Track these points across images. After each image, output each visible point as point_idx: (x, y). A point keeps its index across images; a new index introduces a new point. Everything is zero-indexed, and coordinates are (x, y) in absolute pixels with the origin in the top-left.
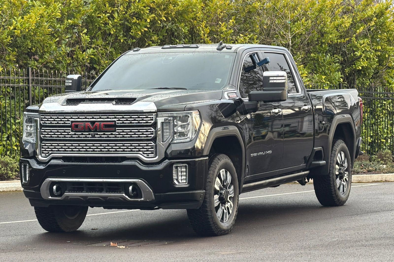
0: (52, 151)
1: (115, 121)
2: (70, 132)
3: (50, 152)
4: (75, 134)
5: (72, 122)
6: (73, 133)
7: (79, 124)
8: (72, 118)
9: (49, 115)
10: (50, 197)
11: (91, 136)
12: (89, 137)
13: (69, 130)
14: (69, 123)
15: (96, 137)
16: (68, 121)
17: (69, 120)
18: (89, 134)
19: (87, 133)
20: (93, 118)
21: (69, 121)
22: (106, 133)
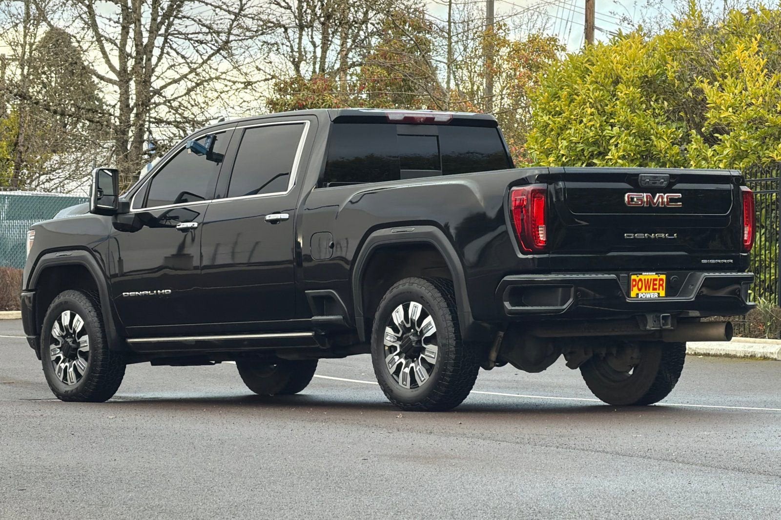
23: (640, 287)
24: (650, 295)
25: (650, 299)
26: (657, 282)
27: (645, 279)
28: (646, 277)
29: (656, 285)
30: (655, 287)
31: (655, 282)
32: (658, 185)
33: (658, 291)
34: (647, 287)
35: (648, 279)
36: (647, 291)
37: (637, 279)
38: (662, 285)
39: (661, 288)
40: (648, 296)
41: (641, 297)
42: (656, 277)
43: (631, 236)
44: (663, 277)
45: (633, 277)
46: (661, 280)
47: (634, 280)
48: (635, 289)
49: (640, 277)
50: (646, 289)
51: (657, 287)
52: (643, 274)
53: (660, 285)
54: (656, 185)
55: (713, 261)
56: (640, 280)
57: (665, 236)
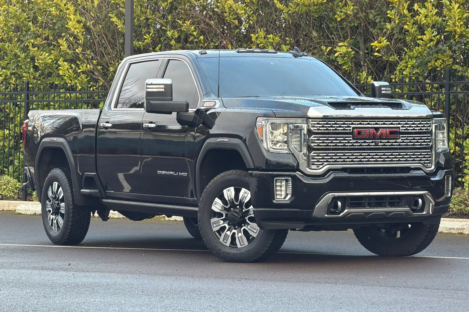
0: (327, 161)
1: (399, 128)
2: (350, 140)
3: (326, 163)
4: (357, 142)
5: (353, 128)
6: (355, 141)
7: (363, 131)
8: (352, 124)
9: (324, 120)
10: (326, 216)
11: (374, 144)
12: (371, 145)
13: (350, 138)
14: (350, 130)
15: (379, 146)
16: (348, 127)
17: (350, 125)
18: (372, 142)
19: (371, 141)
20: (376, 124)
21: (350, 127)
22: (390, 141)
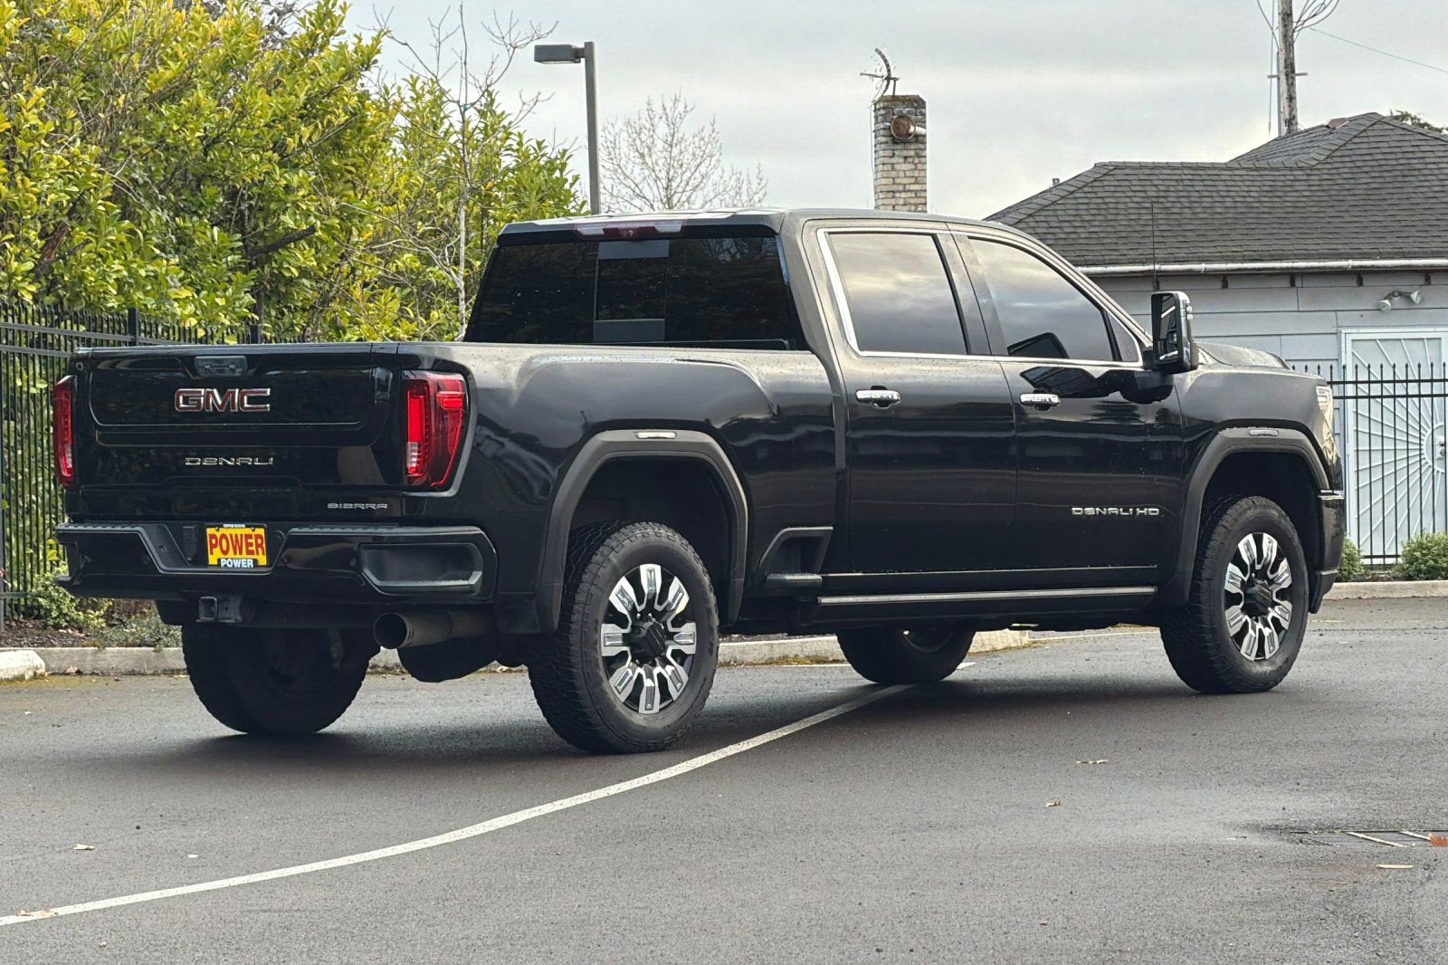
23: (225, 548)
24: (242, 562)
25: (241, 570)
26: (253, 541)
27: (231, 536)
28: (234, 532)
29: (251, 545)
30: (250, 548)
31: (250, 541)
32: (228, 374)
33: (255, 557)
34: (237, 548)
35: (236, 536)
36: (238, 556)
37: (218, 535)
38: (260, 546)
39: (260, 550)
40: (237, 564)
41: (225, 566)
42: (249, 531)
43: (196, 461)
44: (261, 531)
45: (210, 531)
46: (258, 537)
47: (213, 536)
48: (217, 551)
49: (222, 531)
50: (235, 553)
51: (254, 548)
52: (225, 525)
53: (258, 546)
54: (223, 375)
55: (346, 506)
56: (223, 536)
57: (253, 462)
